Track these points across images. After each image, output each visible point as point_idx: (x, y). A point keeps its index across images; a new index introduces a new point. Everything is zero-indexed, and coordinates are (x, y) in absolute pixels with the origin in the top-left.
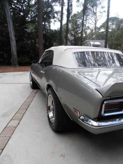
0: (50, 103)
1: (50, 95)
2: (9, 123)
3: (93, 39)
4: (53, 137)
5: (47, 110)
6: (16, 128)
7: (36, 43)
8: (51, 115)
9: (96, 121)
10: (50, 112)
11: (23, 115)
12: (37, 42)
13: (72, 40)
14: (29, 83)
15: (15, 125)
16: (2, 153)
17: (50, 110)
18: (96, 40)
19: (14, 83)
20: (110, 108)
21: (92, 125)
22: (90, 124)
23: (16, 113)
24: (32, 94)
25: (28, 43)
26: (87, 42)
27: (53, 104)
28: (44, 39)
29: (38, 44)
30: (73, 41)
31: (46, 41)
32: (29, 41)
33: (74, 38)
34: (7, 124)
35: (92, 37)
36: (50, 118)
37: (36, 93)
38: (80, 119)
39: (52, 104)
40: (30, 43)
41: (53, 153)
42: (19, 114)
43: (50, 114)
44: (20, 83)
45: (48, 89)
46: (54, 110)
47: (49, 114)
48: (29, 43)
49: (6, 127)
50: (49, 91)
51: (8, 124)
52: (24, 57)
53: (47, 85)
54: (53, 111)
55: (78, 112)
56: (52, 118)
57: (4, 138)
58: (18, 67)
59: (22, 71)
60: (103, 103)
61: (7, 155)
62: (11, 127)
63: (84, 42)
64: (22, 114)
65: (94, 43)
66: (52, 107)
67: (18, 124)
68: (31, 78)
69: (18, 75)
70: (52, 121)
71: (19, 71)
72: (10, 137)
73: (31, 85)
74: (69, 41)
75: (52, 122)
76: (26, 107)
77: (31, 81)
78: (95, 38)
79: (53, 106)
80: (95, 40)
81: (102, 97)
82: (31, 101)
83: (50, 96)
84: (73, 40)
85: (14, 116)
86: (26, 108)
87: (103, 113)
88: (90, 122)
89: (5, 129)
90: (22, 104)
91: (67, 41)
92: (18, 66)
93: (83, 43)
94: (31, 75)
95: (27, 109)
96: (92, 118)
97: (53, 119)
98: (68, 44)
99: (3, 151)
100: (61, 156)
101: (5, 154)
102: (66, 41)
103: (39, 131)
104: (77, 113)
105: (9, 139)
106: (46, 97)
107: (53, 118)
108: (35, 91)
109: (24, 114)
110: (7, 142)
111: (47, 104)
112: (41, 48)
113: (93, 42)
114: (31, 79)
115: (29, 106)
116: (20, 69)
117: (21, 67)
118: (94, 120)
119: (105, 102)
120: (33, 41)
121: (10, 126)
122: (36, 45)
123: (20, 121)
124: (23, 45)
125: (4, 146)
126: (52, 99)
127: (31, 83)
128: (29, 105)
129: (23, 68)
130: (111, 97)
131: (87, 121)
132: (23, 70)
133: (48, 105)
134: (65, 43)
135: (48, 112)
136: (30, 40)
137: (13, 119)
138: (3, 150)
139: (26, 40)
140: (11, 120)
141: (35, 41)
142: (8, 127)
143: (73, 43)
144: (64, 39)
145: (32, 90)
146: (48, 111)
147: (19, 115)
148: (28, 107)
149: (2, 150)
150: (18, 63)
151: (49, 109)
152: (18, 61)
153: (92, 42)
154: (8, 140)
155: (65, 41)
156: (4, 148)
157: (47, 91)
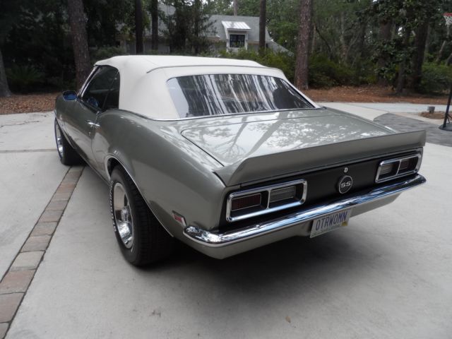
0: (119, 203)
1: (118, 184)
2: (14, 260)
3: (230, 13)
4: (133, 280)
5: (114, 220)
6: (36, 269)
7: (62, 23)
8: (124, 229)
9: (218, 234)
10: (120, 223)
11: (49, 237)
12: (65, 18)
13: (170, 17)
14: (52, 150)
15: (33, 263)
16: (10, 330)
17: (121, 220)
18: (238, 15)
19: (6, 151)
20: (240, 206)
21: (209, 242)
22: (206, 239)
23: (28, 234)
24: (66, 179)
25: (35, 22)
26: (212, 23)
27: (128, 204)
28: (85, 11)
29: (67, 25)
30: (173, 21)
31: (92, 16)
32: (38, 13)
33: (177, 11)
34: (9, 264)
35: (227, 7)
36: (122, 237)
37: (79, 178)
38: (186, 232)
39: (126, 204)
40: (40, 22)
41: (134, 310)
42: (40, 237)
43: (121, 229)
44: (25, 151)
45: (111, 169)
46: (130, 219)
47: (119, 228)
48: (37, 20)
49: (8, 270)
50: (116, 175)
51: (13, 262)
52: (26, 67)
53: (109, 160)
54: (127, 222)
55: (182, 219)
56: (127, 236)
57: (7, 296)
58: (10, 99)
59: (25, 110)
60: (227, 197)
61: (23, 331)
62: (23, 269)
63: (205, 24)
64: (46, 234)
65: (232, 25)
66: (124, 212)
67: (39, 260)
68: (59, 135)
69: (15, 124)
70: (127, 243)
71: (16, 111)
72: (25, 293)
73: (62, 154)
74: (161, 19)
75: (128, 246)
76: (54, 215)
77: (59, 143)
78: (235, 10)
79: (128, 208)
80: (235, 17)
81: (224, 186)
82: (67, 199)
83: (118, 187)
84: (174, 15)
85: (25, 243)
86: (57, 219)
87: (228, 216)
88: (206, 236)
89: (6, 276)
90: (43, 210)
91: (157, 19)
92: (9, 95)
93: (202, 25)
94: (60, 129)
95: (58, 222)
96: (208, 228)
97: (130, 239)
98: (159, 27)
99: (12, 324)
100: (154, 313)
101: (20, 330)
102: (155, 19)
103: (98, 270)
104: (181, 221)
105: (23, 298)
106: (108, 187)
107: (129, 236)
108: (74, 170)
109: (52, 235)
110: (18, 304)
111: (113, 206)
112: (79, 39)
113: (230, 22)
114: (58, 139)
115: (63, 213)
116: (17, 104)
117: (21, 98)
118: (212, 231)
119: (231, 196)
120: (51, 15)
121: (20, 268)
122: (63, 27)
123: (43, 252)
124: (18, 27)
125: (13, 314)
126: (125, 193)
127: (61, 149)
128: (64, 211)
129: (29, 100)
130: (243, 185)
131: (200, 236)
132: (27, 107)
133: (115, 209)
134: (151, 25)
135: (116, 225)
136: (40, 12)
137: (24, 249)
138: (10, 323)
139: (27, 11)
140: (19, 252)
141: (59, 15)
142: (15, 269)
143: (175, 24)
144: (148, 12)
145: (66, 168)
146: (115, 222)
147: (38, 239)
148: (62, 216)
149: (8, 322)
150: (7, 86)
151: (117, 216)
152: (8, 79)
153: (227, 22)
154: (20, 300)
155: (150, 18)
156: (13, 319)
157: (110, 174)
